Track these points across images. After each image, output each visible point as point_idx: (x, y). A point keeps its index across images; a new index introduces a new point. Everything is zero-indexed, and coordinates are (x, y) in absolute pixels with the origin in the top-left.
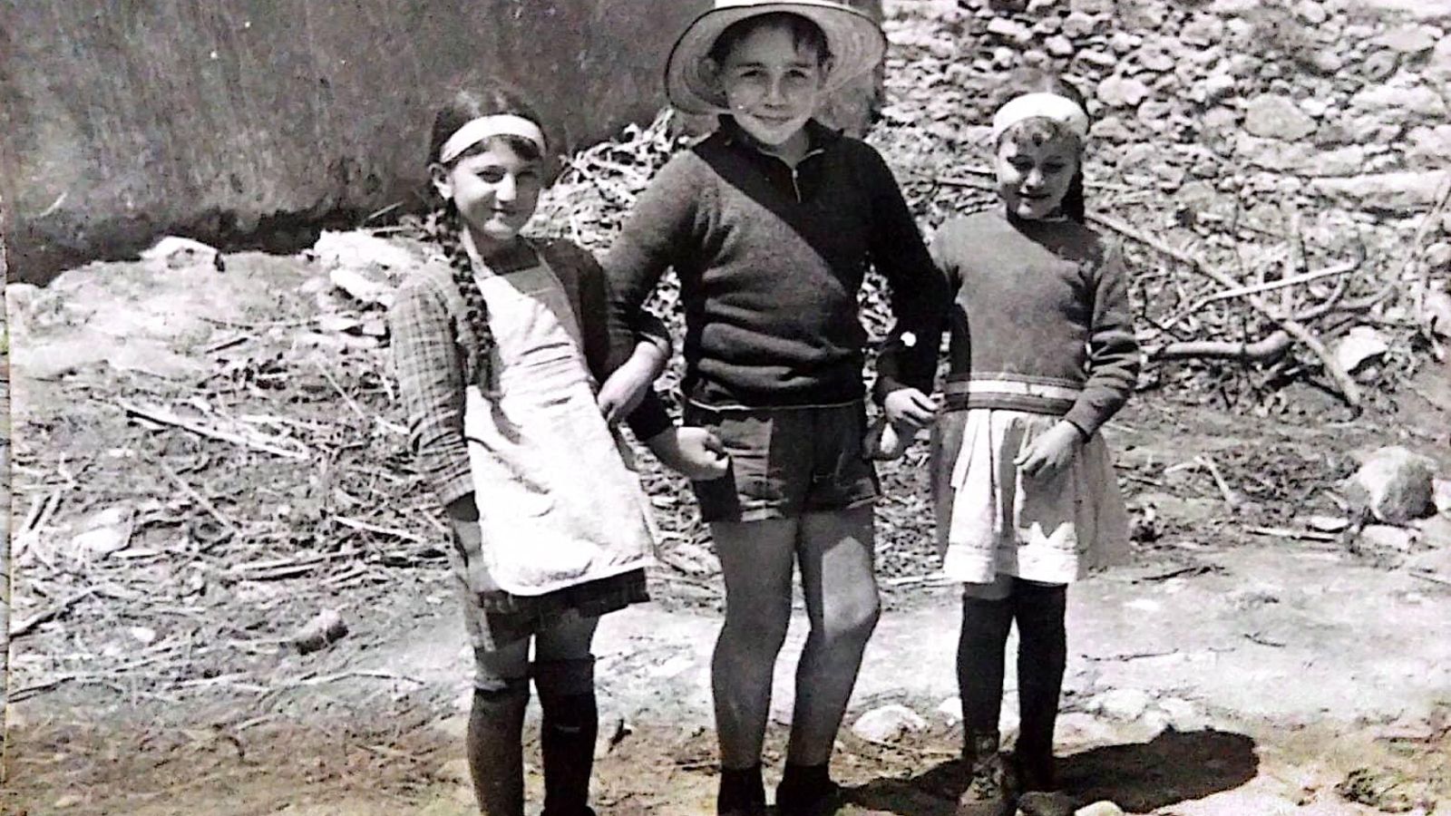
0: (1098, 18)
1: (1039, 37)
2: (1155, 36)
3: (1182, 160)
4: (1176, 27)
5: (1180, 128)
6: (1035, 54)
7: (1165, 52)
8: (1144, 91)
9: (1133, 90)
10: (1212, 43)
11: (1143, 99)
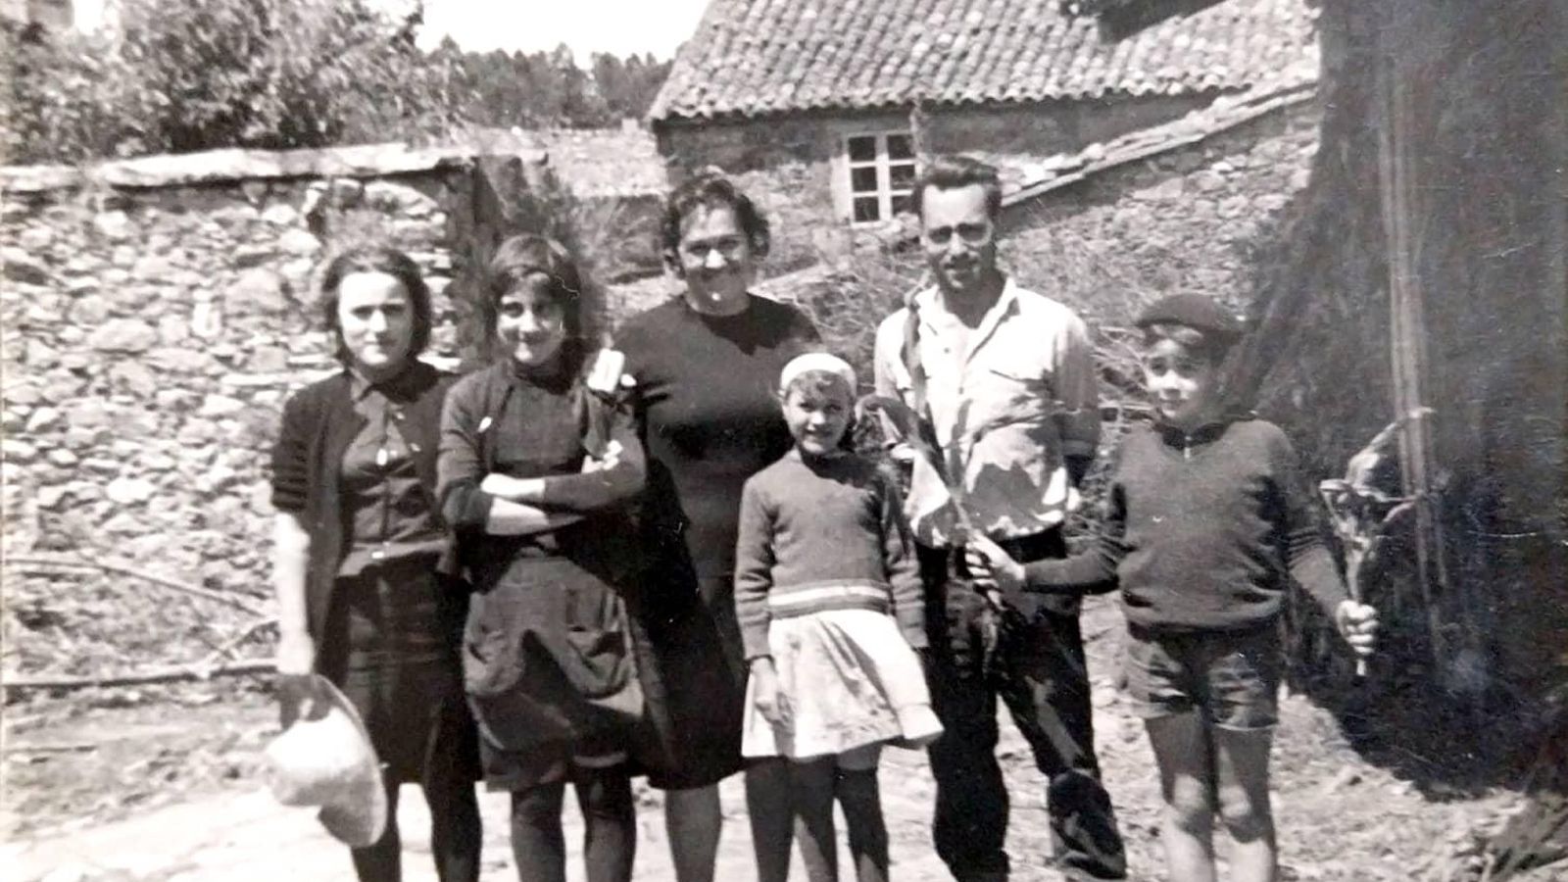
0: (98, 430)
1: (43, 452)
2: (153, 441)
3: (195, 545)
4: (172, 431)
5: (192, 517)
6: (41, 467)
7: (166, 453)
8: (153, 488)
9: (141, 489)
10: (209, 441)
11: (153, 495)
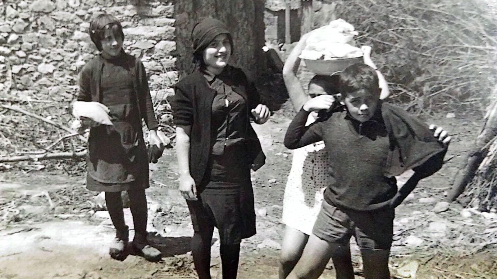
0: (33, 44)
1: (13, 51)
2: (55, 49)
3: (71, 91)
4: (61, 45)
5: (69, 80)
6: (13, 57)
7: (59, 54)
8: (54, 68)
9: (50, 68)
10: (75, 50)
11: (54, 71)
